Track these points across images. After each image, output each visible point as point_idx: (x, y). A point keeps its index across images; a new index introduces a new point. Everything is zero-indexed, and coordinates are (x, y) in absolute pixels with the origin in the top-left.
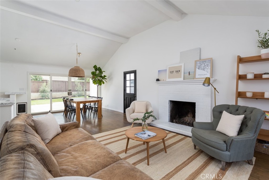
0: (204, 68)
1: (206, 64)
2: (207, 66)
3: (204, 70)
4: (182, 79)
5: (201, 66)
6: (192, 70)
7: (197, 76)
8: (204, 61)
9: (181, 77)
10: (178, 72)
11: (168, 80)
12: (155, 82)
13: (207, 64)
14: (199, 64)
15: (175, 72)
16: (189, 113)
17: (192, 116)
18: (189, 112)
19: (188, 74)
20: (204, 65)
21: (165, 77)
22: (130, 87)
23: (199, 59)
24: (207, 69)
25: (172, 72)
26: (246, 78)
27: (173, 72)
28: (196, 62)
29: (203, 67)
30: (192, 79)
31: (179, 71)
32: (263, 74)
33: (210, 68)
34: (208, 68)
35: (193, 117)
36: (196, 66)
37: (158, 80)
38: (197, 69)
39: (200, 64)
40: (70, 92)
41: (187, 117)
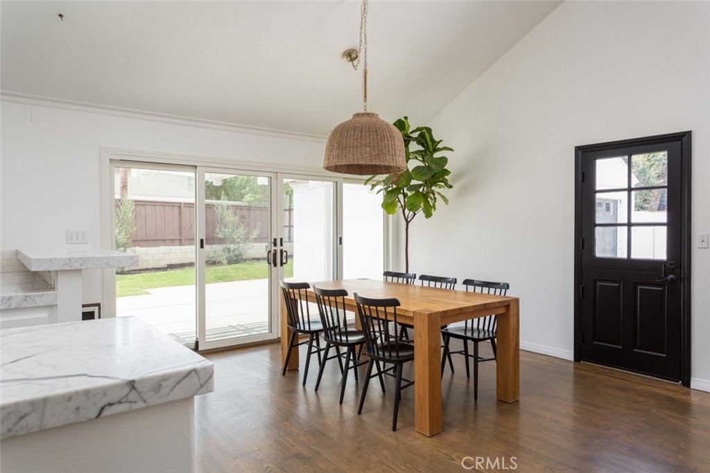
22: (630, 225)
40: (278, 248)
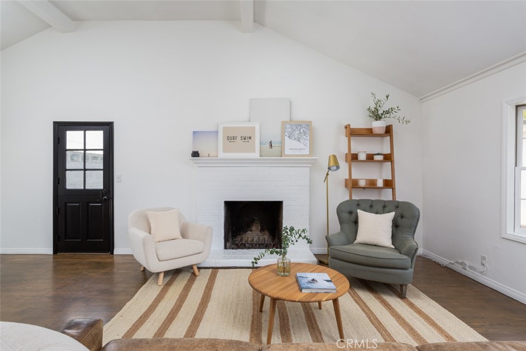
0: (299, 138)
1: (302, 131)
2: (305, 135)
3: (299, 141)
4: (256, 155)
5: (294, 132)
6: (276, 140)
7: (287, 152)
8: (299, 125)
9: (254, 151)
10: (246, 140)
11: (222, 155)
12: (190, 159)
13: (304, 131)
14: (290, 130)
15: (239, 138)
16: (254, 224)
17: (259, 228)
18: (253, 221)
19: (268, 145)
20: (299, 132)
21: (215, 148)
22: (85, 170)
23: (289, 120)
24: (304, 140)
25: (232, 139)
26: (357, 159)
27: (234, 138)
28: (284, 123)
29: (296, 135)
30: (277, 156)
31: (250, 138)
32: (375, 155)
33: (308, 138)
34: (305, 137)
35: (261, 231)
36: (285, 132)
37: (195, 154)
38: (287, 138)
39: (292, 128)
41: (249, 232)
